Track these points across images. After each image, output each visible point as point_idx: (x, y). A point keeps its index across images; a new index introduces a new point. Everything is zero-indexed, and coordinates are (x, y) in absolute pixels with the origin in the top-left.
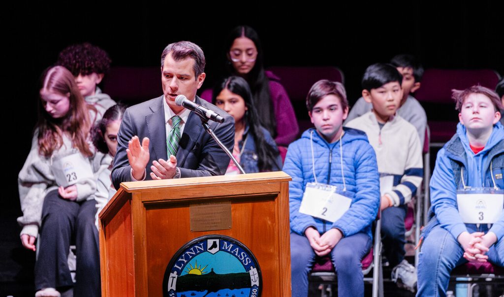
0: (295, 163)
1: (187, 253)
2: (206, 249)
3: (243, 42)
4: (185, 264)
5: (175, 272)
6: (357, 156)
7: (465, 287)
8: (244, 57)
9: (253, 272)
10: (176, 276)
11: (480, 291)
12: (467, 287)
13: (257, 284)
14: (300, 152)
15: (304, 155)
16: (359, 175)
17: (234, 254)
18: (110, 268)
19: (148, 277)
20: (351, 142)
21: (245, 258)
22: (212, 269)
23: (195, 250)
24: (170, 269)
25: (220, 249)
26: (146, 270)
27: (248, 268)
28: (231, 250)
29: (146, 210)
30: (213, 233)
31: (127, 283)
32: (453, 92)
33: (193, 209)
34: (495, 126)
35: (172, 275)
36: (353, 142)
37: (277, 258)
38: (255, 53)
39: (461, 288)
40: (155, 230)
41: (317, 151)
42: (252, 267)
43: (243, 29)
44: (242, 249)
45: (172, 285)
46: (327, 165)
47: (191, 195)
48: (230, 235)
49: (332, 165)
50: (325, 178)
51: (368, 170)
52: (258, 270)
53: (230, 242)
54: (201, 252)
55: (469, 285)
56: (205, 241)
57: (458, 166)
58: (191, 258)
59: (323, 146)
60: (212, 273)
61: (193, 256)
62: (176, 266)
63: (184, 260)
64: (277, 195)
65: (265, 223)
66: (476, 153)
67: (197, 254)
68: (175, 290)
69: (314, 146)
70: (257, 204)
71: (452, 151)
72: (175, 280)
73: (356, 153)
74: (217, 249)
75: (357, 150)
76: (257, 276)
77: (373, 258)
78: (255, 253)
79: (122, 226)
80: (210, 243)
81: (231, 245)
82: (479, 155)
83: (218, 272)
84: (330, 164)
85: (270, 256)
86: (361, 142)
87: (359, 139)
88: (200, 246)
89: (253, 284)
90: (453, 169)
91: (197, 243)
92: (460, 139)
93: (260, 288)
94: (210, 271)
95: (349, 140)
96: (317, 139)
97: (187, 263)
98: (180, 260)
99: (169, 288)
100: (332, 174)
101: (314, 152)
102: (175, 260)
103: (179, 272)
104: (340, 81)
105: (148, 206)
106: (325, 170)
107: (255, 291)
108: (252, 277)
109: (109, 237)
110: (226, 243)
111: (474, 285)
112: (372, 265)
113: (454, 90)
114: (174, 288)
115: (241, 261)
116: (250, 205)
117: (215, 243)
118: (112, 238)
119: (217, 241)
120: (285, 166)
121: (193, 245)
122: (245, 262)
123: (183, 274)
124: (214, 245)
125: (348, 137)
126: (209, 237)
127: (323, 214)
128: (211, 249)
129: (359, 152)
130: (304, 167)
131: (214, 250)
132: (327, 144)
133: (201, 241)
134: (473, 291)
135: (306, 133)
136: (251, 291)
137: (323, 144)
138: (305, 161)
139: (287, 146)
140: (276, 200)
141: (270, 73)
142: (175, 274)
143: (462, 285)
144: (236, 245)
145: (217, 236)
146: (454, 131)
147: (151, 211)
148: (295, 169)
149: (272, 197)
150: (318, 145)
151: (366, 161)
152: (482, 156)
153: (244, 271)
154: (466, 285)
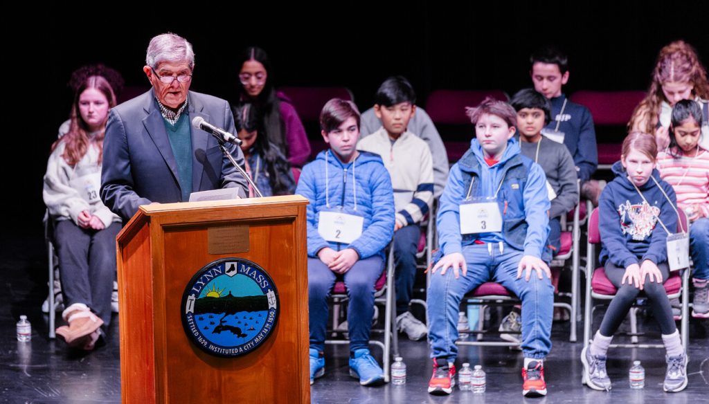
0: (308, 185)
1: (205, 275)
2: (223, 273)
3: (253, 65)
4: (203, 287)
5: (194, 295)
6: (373, 179)
7: (476, 308)
8: (254, 81)
9: (271, 294)
10: (194, 299)
11: (490, 312)
12: (479, 308)
13: (275, 306)
14: (314, 174)
15: (318, 176)
16: (375, 199)
17: (252, 277)
18: (127, 290)
19: (166, 298)
20: (366, 162)
21: (262, 281)
22: (230, 292)
23: (213, 273)
24: (188, 292)
25: (238, 272)
26: (164, 294)
27: (265, 291)
28: (249, 273)
29: (165, 232)
30: (230, 256)
31: (145, 304)
32: (467, 110)
33: (211, 232)
34: (510, 141)
35: (190, 297)
36: (369, 163)
37: (295, 281)
38: (264, 76)
39: (473, 309)
40: (173, 253)
41: (330, 171)
42: (269, 290)
43: (253, 50)
44: (260, 272)
45: (190, 307)
46: (341, 185)
47: (209, 218)
48: (248, 258)
49: (347, 185)
50: (339, 198)
51: (384, 193)
52: (276, 292)
53: (247, 265)
54: (219, 274)
55: (481, 306)
56: (223, 264)
57: (468, 177)
58: (210, 281)
59: (337, 166)
60: (230, 295)
61: (211, 279)
62: (194, 289)
63: (202, 283)
64: (294, 219)
65: (283, 246)
66: (490, 165)
67: (215, 277)
68: (193, 312)
69: (328, 167)
70: (275, 228)
71: (465, 165)
72: (193, 302)
73: (371, 175)
74: (235, 272)
75: (373, 172)
76: (274, 298)
77: (386, 279)
78: (271, 276)
79: (140, 249)
80: (228, 266)
81: (249, 268)
82: (493, 168)
83: (235, 294)
84: (344, 184)
85: (287, 280)
86: (376, 164)
87: (374, 161)
88: (218, 269)
89: (270, 307)
90: (464, 180)
91: (215, 266)
92: (474, 154)
93: (278, 311)
94: (227, 294)
95: (364, 161)
96: (332, 159)
97: (205, 285)
98: (198, 282)
99: (187, 311)
100: (346, 193)
101: (329, 172)
102: (193, 282)
103: (197, 295)
104: (350, 99)
105: (167, 229)
106: (339, 190)
107: (272, 314)
108: (269, 300)
109: (127, 260)
110: (244, 266)
111: (486, 306)
112: (385, 287)
113: (467, 108)
114: (192, 310)
115: (259, 284)
116: (268, 228)
117: (233, 266)
118: (129, 261)
119: (235, 264)
120: (299, 188)
121: (211, 268)
122: (263, 285)
123: (201, 296)
124: (232, 268)
125: (363, 158)
126: (228, 259)
127: (337, 237)
128: (228, 272)
129: (375, 175)
130: (318, 187)
131: (232, 273)
132: (341, 164)
133: (219, 264)
134: (485, 313)
135: (321, 155)
136: (269, 314)
137: (338, 164)
138: (319, 182)
139: (301, 167)
140: (294, 223)
141: (281, 94)
142: (193, 297)
143: (474, 306)
144: (254, 268)
145: (234, 259)
146: (468, 146)
147: (170, 234)
148: (307, 191)
149: (289, 220)
150: (332, 166)
151: (381, 184)
152: (496, 168)
153: (262, 294)
154: (478, 306)
